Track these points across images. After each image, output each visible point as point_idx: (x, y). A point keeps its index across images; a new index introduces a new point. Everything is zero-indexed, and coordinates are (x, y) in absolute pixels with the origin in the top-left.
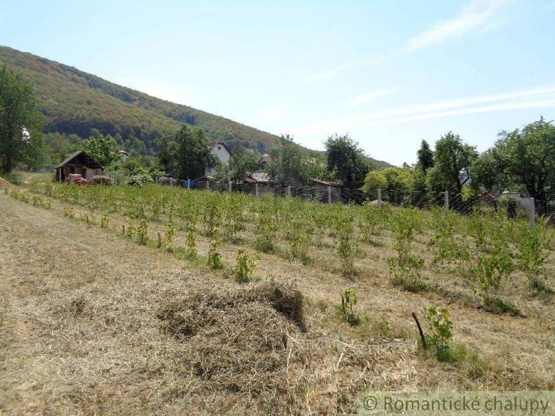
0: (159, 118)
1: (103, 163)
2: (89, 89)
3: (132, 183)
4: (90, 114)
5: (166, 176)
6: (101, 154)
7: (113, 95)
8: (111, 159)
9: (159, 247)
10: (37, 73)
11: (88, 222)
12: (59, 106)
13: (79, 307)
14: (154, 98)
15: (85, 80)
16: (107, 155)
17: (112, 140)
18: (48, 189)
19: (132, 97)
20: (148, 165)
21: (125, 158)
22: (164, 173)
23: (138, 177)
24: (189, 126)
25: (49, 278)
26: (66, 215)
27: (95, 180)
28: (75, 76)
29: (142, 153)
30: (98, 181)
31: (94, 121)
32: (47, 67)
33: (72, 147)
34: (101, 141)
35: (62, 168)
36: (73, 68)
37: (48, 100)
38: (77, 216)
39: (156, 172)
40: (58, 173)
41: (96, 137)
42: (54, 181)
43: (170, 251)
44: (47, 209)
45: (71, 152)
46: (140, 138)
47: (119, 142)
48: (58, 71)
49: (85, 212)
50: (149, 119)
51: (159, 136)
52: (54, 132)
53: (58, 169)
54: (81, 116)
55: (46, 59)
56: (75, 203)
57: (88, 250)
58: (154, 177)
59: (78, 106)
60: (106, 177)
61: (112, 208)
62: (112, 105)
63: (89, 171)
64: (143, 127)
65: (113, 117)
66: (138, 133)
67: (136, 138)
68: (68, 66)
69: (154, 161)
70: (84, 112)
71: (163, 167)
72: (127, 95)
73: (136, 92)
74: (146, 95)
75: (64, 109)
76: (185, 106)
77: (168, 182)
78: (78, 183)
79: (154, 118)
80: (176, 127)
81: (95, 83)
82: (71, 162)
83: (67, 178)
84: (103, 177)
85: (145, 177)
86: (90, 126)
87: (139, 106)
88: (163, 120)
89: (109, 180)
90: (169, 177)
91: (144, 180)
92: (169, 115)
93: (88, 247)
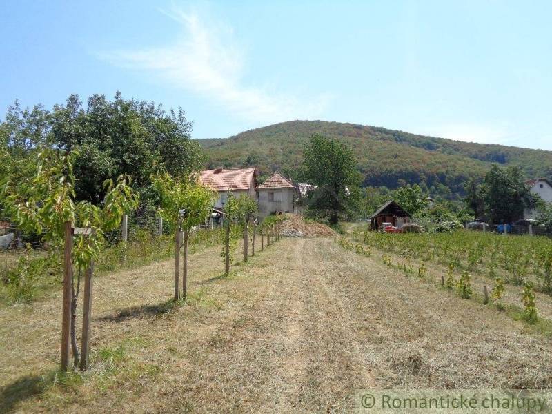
0: (464, 161)
1: (411, 211)
2: (395, 144)
3: (441, 230)
4: (397, 166)
5: (475, 221)
6: (409, 202)
7: (417, 146)
8: (418, 207)
9: (486, 302)
10: (353, 138)
11: (405, 270)
12: (370, 163)
13: (416, 364)
14: (458, 142)
15: (392, 137)
16: (414, 203)
17: (418, 188)
18: (366, 237)
19: (435, 144)
20: (455, 210)
21: (431, 204)
22: (473, 218)
23: (446, 224)
24: (500, 166)
25: (381, 326)
26: (385, 263)
27: (404, 228)
28: (384, 135)
29: (448, 199)
30: (407, 229)
31: (401, 172)
32: (362, 132)
33: (384, 198)
34: (409, 190)
35: (376, 217)
36: (382, 128)
37: (363, 160)
38: (394, 263)
39: (466, 217)
40: (372, 222)
41: (404, 188)
42: (370, 230)
43: (500, 308)
44: (368, 256)
45: (382, 203)
46: (445, 184)
47: (424, 190)
48: (370, 134)
49: (402, 260)
50: (453, 163)
51: (467, 180)
52: (368, 186)
53: (372, 219)
54: (389, 169)
55: (361, 126)
56: (390, 250)
57: (411, 301)
58: (464, 222)
59: (387, 161)
60: (415, 225)
61: (425, 256)
62: (416, 155)
63: (399, 220)
64: (447, 172)
65: (417, 166)
66: (442, 178)
67: (441, 184)
68: (377, 128)
69: (462, 206)
70: (392, 166)
71: (472, 211)
72: (430, 144)
73: (439, 139)
74: (450, 140)
75: (375, 165)
76: (493, 145)
77: (479, 228)
78: (390, 231)
79: (459, 162)
80: (486, 168)
81: (400, 137)
82: (383, 211)
83: (380, 227)
84: (412, 224)
85: (454, 223)
86: (397, 178)
87: (443, 152)
88: (468, 162)
89: (417, 227)
90: (481, 221)
91: (453, 227)
92: (476, 157)
93: (411, 297)
